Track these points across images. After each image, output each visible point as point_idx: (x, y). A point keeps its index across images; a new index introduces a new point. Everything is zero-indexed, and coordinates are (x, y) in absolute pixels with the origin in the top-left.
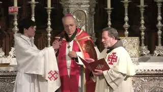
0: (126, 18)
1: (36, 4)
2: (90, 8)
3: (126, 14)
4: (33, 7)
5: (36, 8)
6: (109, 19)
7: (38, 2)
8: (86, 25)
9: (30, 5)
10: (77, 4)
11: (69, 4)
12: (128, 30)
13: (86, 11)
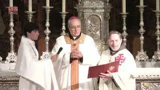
0: (142, 23)
1: (51, 9)
2: (105, 13)
3: (142, 19)
4: (48, 12)
5: (51, 13)
6: (125, 23)
7: (52, 7)
8: (101, 30)
9: (45, 10)
10: (92, 9)
11: (84, 9)
12: (144, 35)
13: (100, 17)
